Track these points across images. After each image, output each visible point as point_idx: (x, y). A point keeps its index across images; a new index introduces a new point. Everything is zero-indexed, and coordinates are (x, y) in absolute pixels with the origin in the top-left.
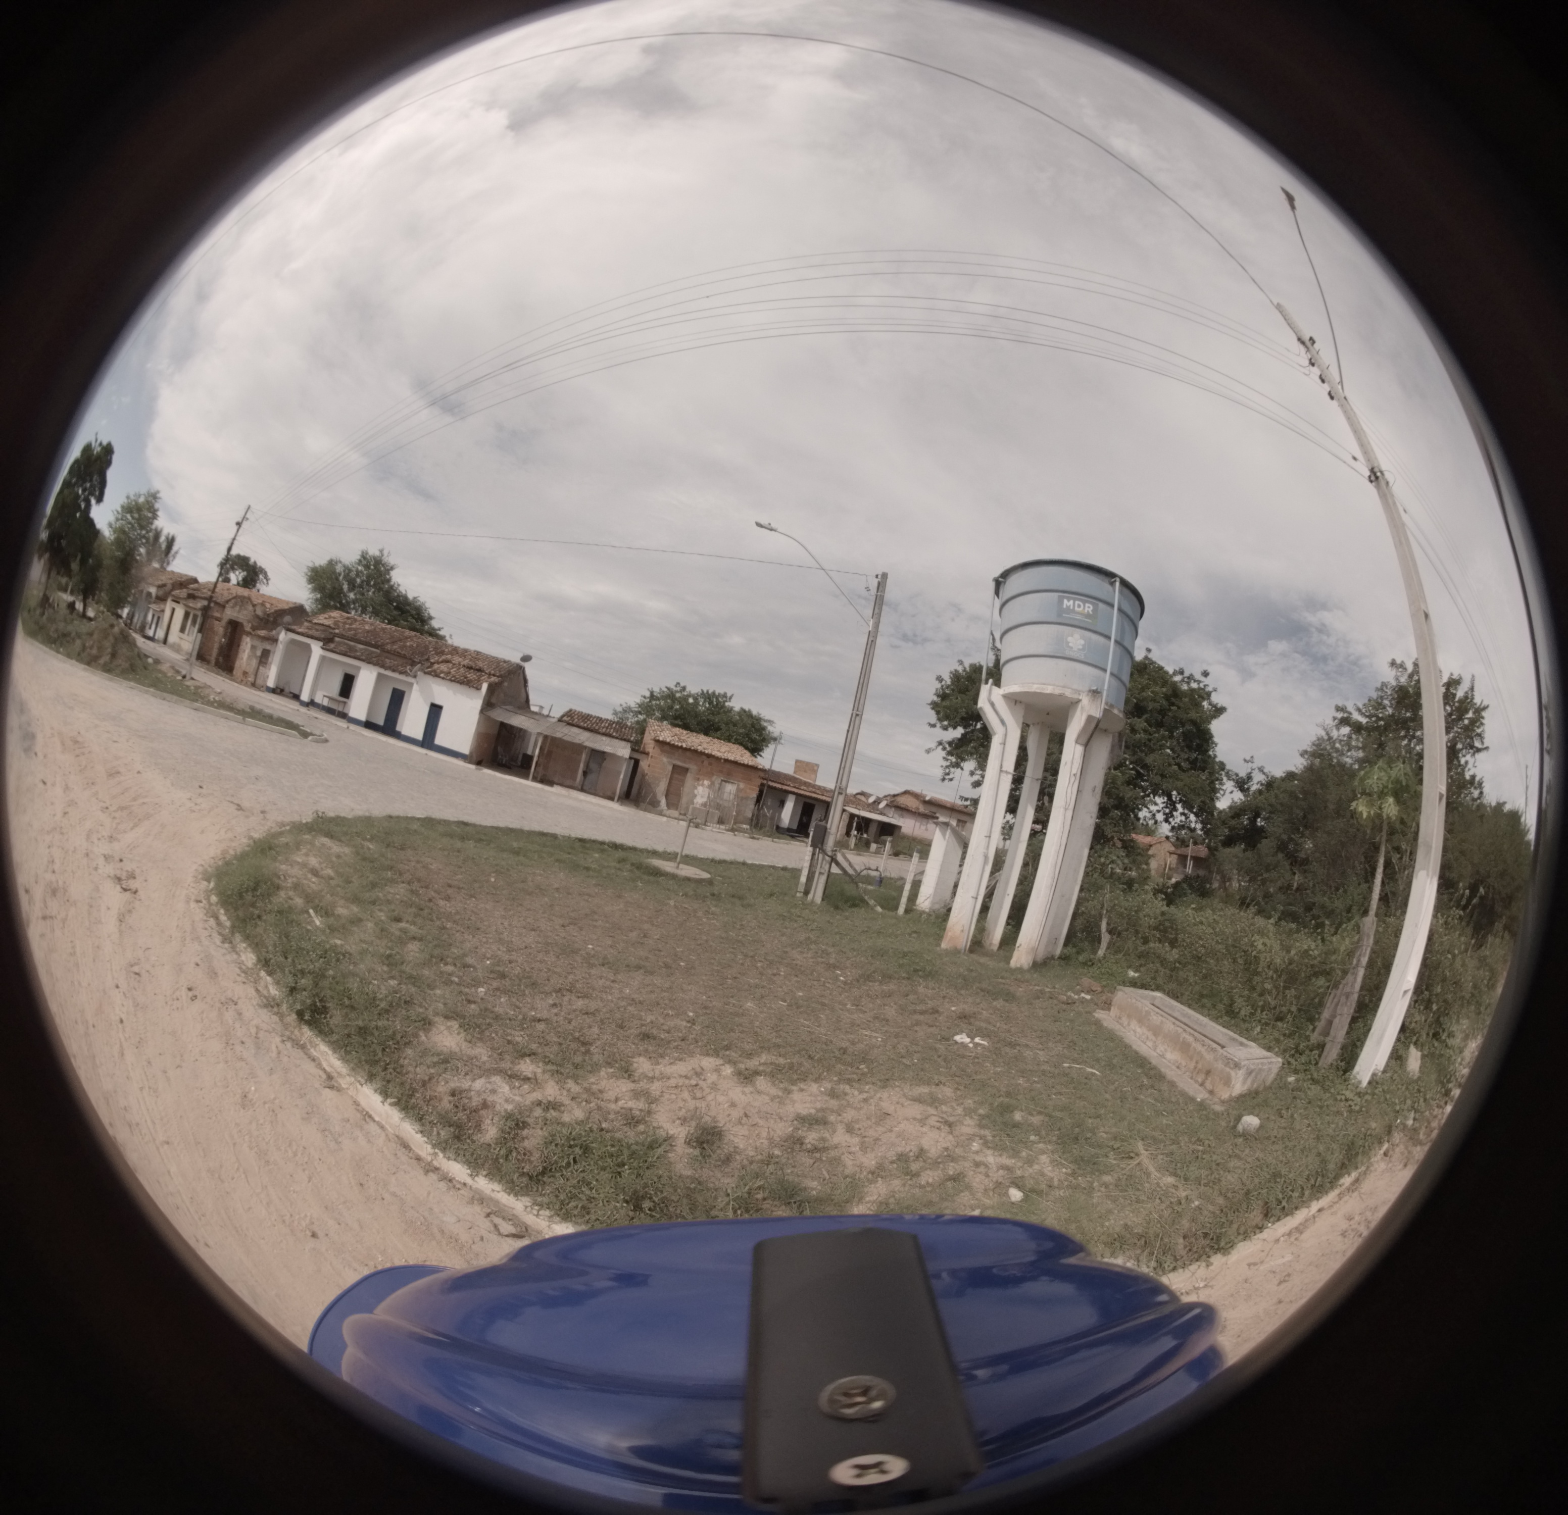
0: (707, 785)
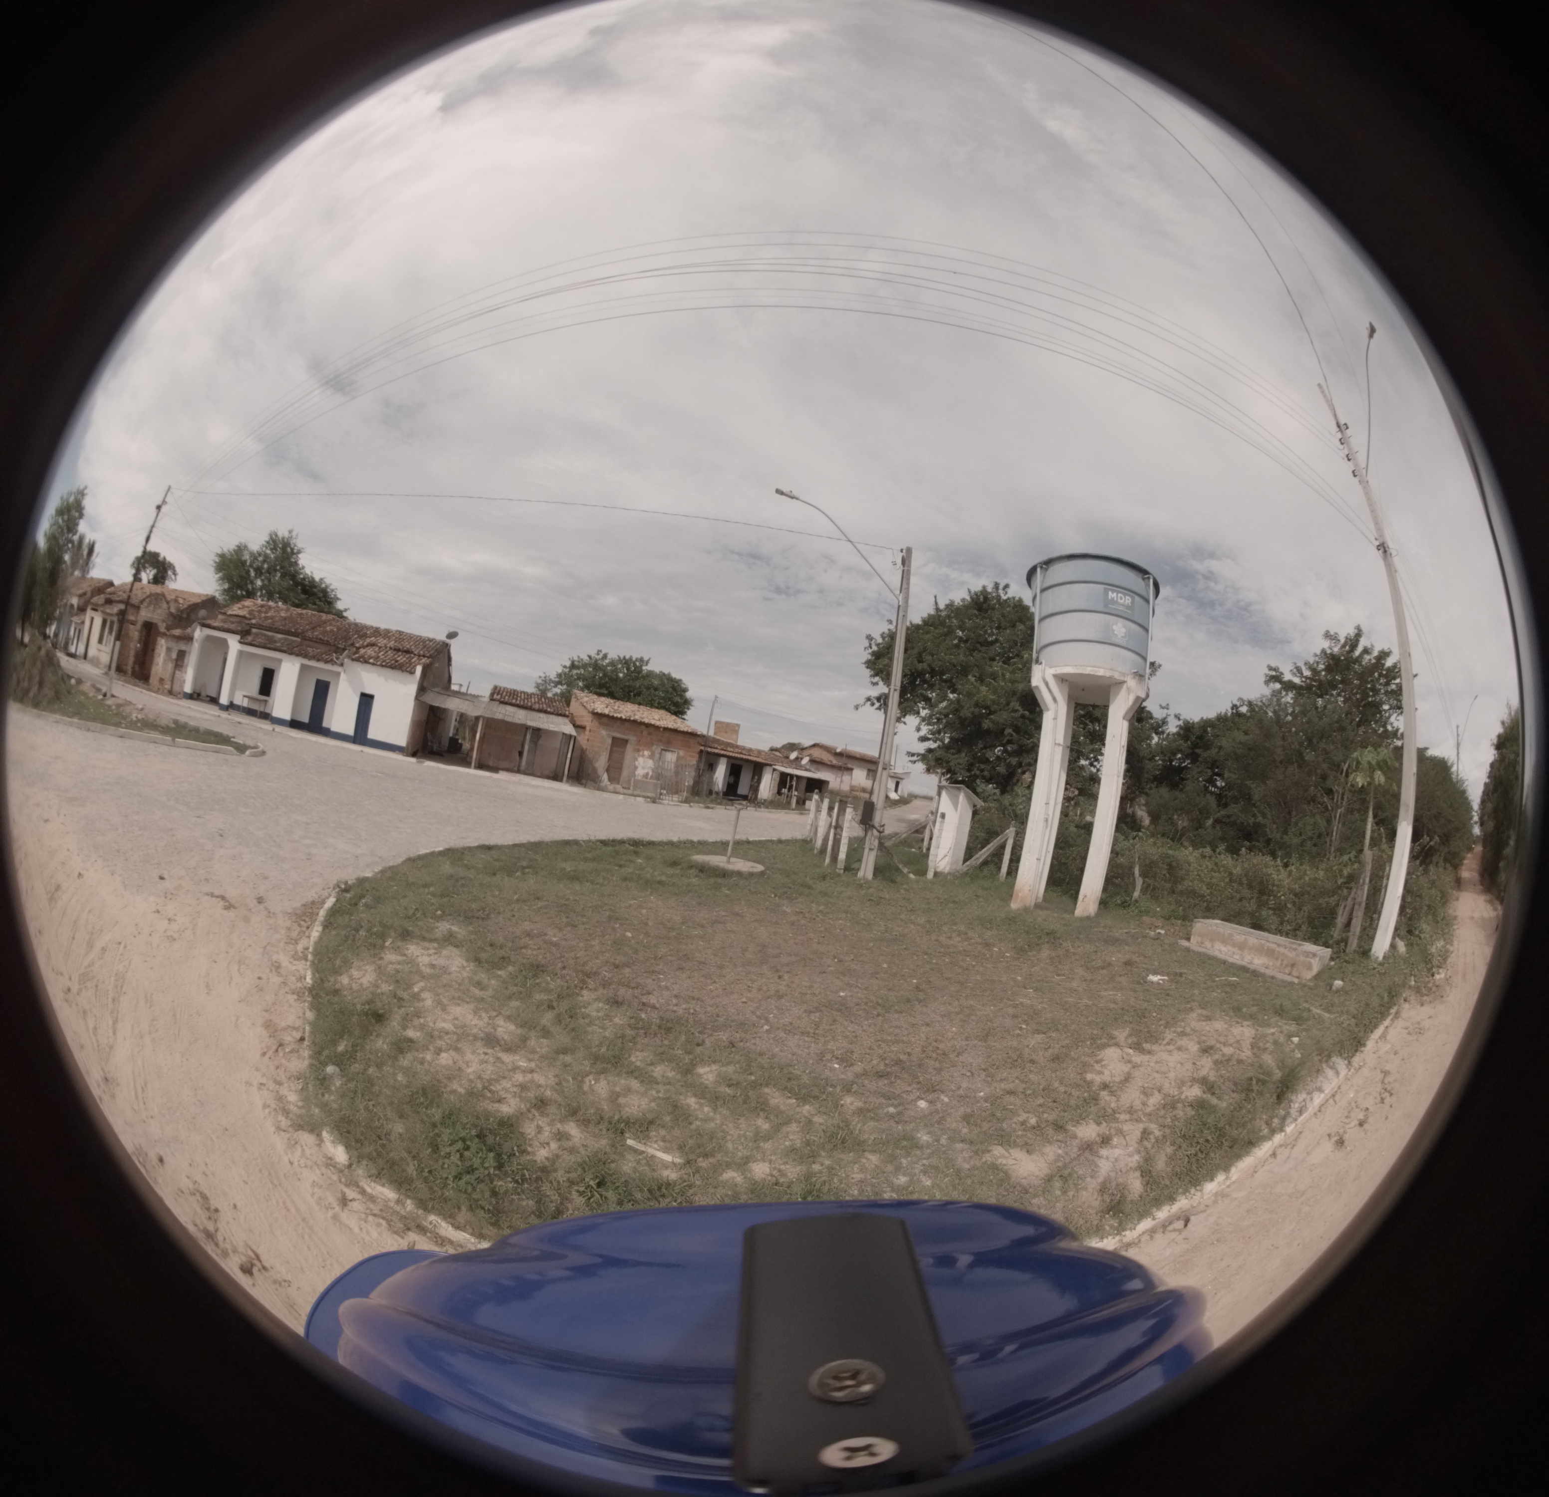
0: (647, 756)
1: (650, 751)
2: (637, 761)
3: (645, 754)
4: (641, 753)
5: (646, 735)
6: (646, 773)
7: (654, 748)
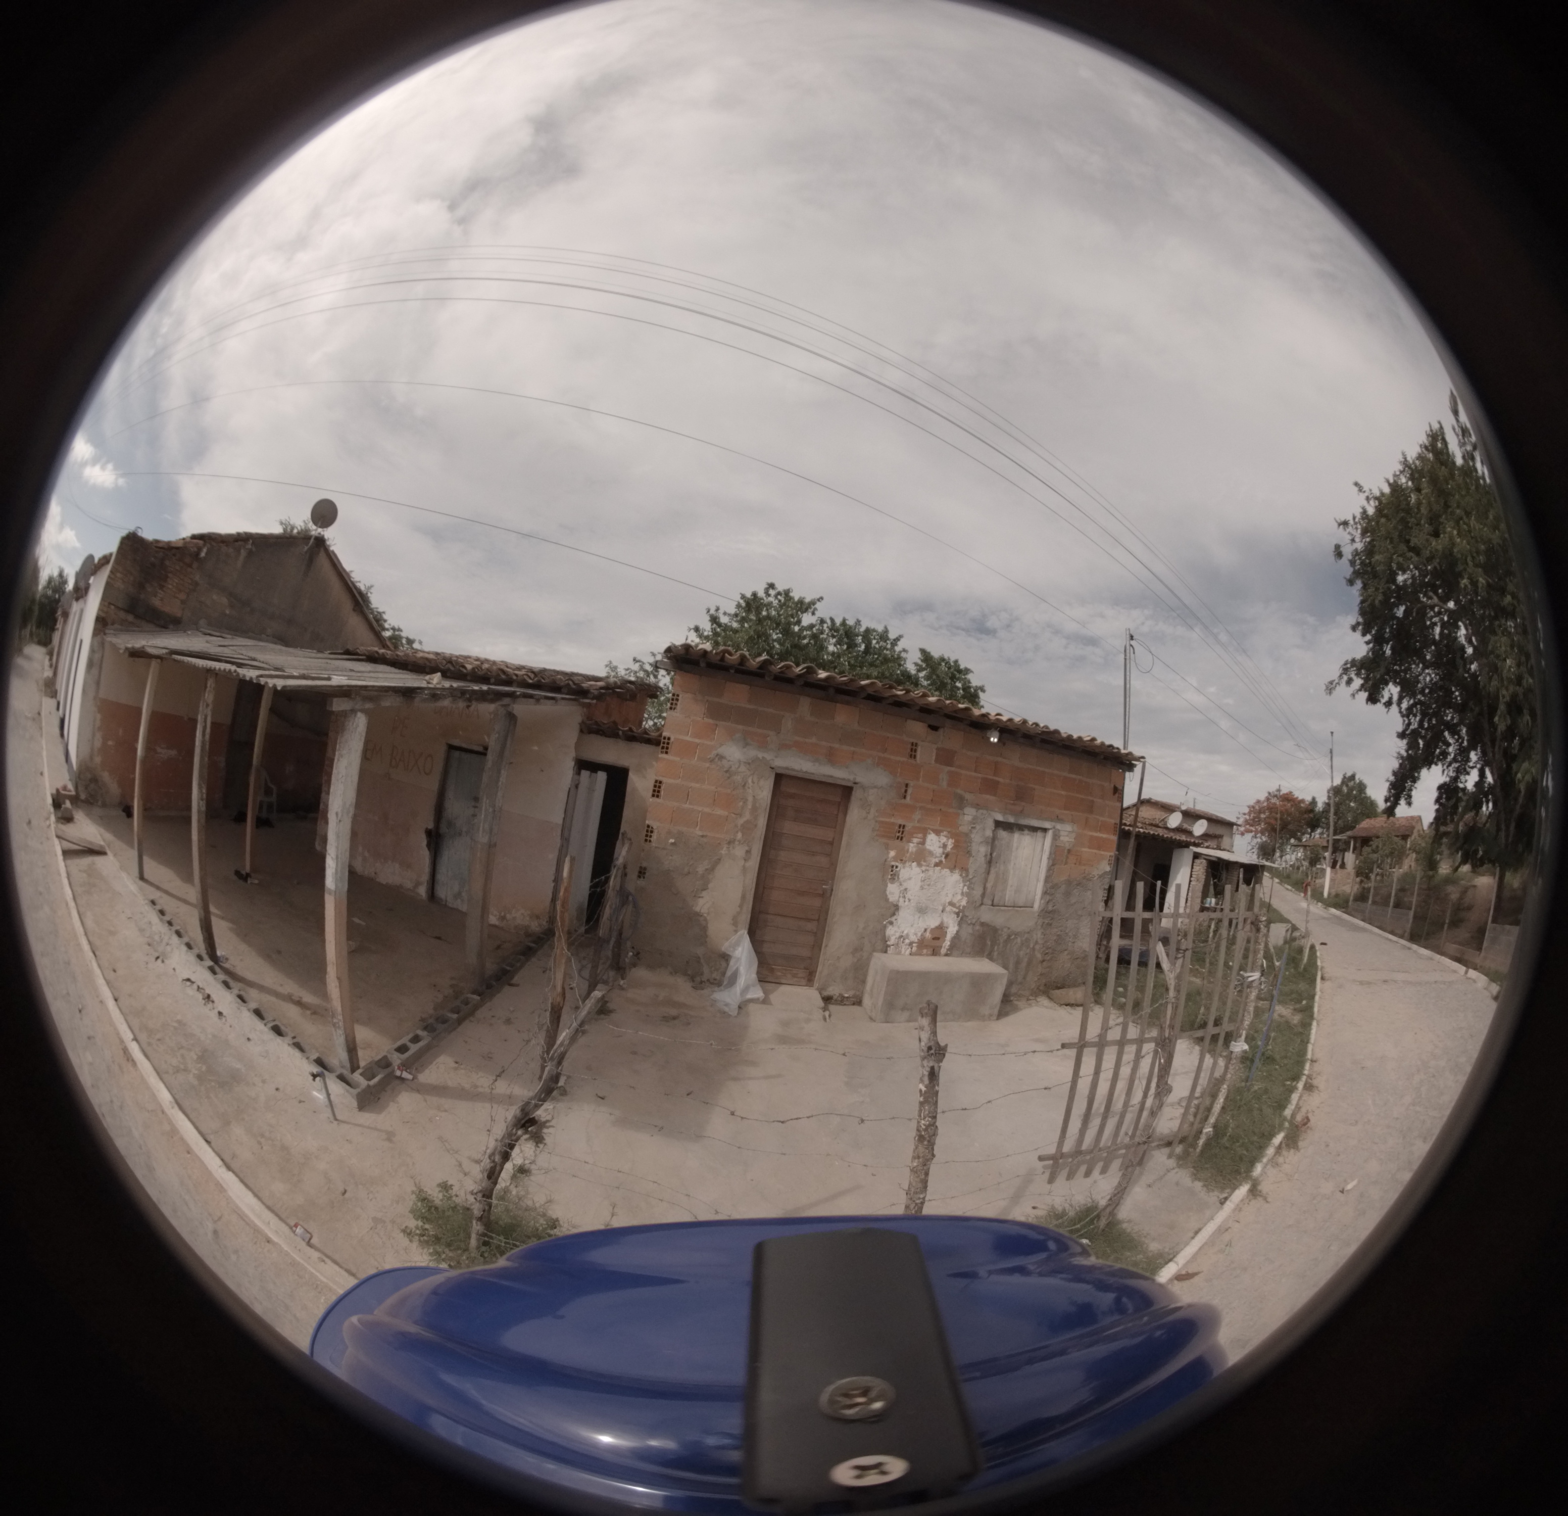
0: (938, 855)
1: (949, 832)
2: (894, 879)
3: (931, 848)
4: (911, 845)
5: (933, 762)
6: (932, 930)
7: (968, 818)
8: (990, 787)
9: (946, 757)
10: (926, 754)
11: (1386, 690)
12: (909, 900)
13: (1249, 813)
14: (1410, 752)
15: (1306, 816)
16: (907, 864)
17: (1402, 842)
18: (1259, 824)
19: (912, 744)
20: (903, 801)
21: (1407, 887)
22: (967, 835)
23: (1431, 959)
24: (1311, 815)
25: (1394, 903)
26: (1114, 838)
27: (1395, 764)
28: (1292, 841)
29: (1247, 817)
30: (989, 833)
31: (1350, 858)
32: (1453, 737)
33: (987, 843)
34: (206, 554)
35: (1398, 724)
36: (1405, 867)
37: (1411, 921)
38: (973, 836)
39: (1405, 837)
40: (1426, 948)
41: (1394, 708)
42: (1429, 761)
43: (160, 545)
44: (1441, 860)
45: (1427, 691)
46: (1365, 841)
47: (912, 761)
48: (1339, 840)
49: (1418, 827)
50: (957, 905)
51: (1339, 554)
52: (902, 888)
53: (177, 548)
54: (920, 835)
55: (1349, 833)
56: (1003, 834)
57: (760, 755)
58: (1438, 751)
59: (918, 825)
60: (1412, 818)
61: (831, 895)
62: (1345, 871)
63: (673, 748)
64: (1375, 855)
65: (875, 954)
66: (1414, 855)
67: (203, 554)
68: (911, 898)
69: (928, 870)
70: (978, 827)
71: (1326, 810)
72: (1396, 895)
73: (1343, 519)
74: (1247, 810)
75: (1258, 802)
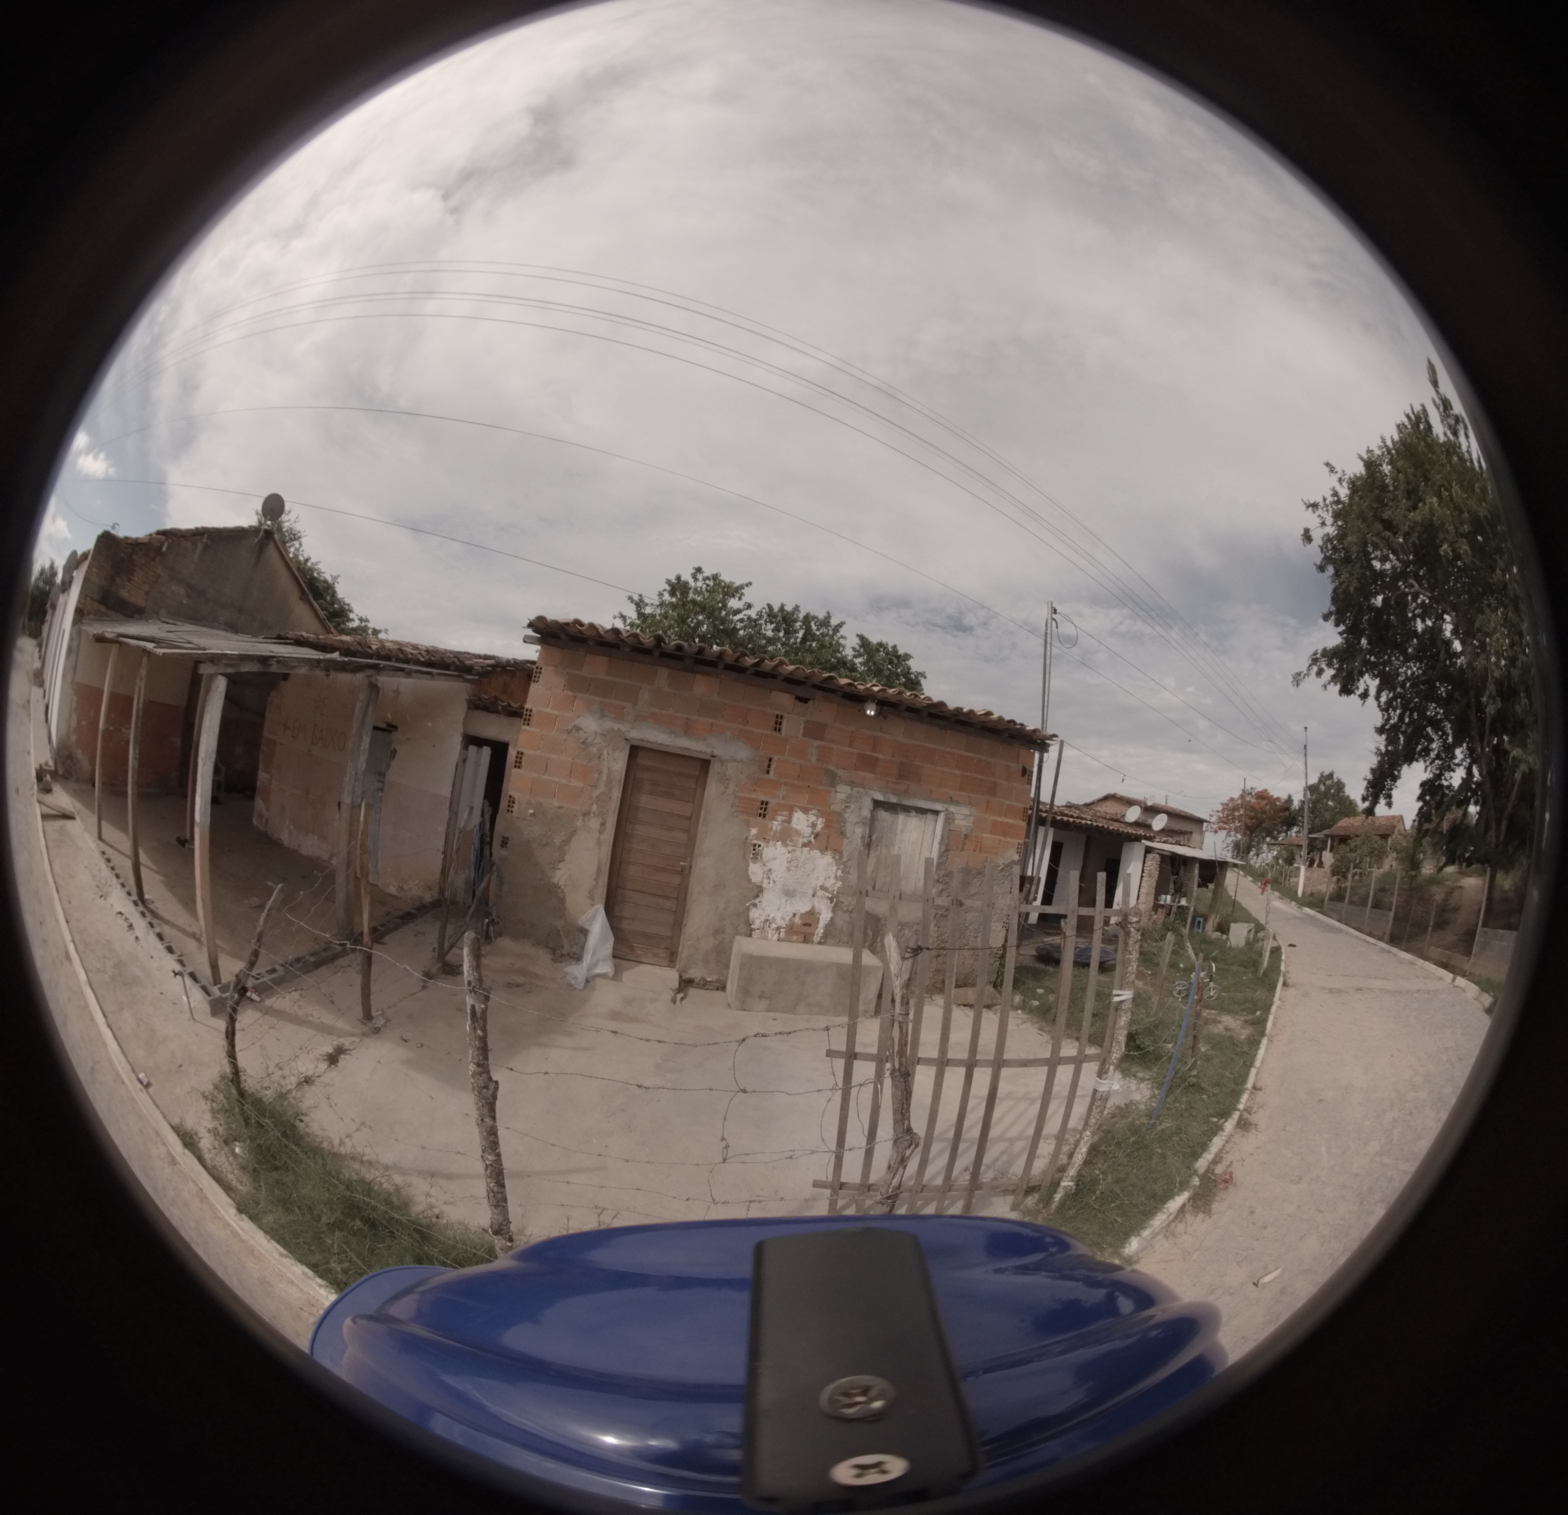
0: (806, 835)
1: (819, 811)
2: (757, 858)
3: (799, 827)
4: (775, 823)
5: (800, 735)
6: (802, 915)
7: (841, 796)
8: (868, 763)
9: (815, 731)
10: (793, 727)
11: (1362, 681)
12: (774, 882)
13: (1223, 810)
14: (1390, 748)
15: (1281, 814)
16: (771, 843)
17: (1381, 842)
18: (1234, 822)
19: (777, 717)
20: (766, 776)
21: (1388, 886)
22: (840, 814)
23: (1413, 964)
24: (1287, 813)
25: (1373, 903)
26: (1024, 824)
27: (1374, 761)
28: (1268, 839)
29: (1221, 815)
30: (866, 813)
31: (1328, 857)
32: (1436, 733)
33: (865, 824)
34: (168, 548)
35: (1378, 719)
36: (1386, 867)
37: (1391, 923)
38: (847, 815)
39: (1385, 837)
40: (1406, 951)
41: (1371, 700)
42: (1410, 758)
43: (129, 542)
44: (1423, 859)
45: (1408, 685)
46: (1344, 839)
47: (777, 734)
48: (1316, 839)
49: (1399, 827)
50: (831, 889)
51: (1307, 537)
52: (766, 869)
53: (143, 544)
54: (785, 813)
55: (1326, 832)
56: (883, 814)
57: (616, 727)
58: (1420, 747)
59: (782, 802)
60: (1393, 817)
61: (690, 872)
62: (1322, 870)
63: (534, 720)
64: (1354, 855)
65: (738, 938)
66: (1395, 855)
67: (164, 549)
68: (776, 879)
69: (794, 851)
70: (853, 806)
71: (1301, 809)
72: (1375, 895)
73: (1312, 502)
74: (1220, 808)
75: (1232, 799)
